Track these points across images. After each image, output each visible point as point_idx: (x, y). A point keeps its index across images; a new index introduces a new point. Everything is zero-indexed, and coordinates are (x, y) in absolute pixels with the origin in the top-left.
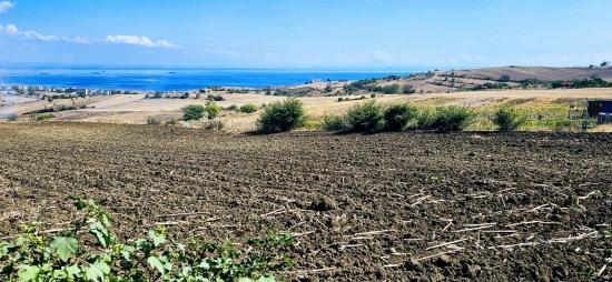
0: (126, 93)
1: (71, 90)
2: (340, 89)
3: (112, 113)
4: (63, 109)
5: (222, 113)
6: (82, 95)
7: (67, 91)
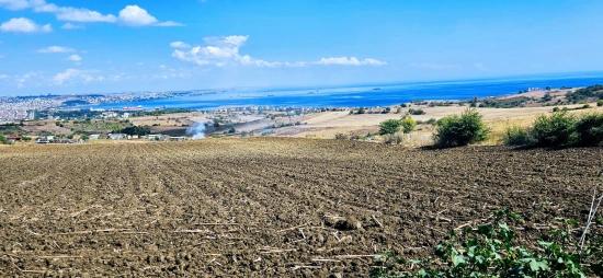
0: (334, 110)
1: (290, 109)
2: (562, 98)
3: (321, 129)
4: (283, 126)
5: (418, 126)
6: (298, 113)
7: (288, 110)
